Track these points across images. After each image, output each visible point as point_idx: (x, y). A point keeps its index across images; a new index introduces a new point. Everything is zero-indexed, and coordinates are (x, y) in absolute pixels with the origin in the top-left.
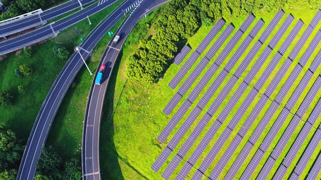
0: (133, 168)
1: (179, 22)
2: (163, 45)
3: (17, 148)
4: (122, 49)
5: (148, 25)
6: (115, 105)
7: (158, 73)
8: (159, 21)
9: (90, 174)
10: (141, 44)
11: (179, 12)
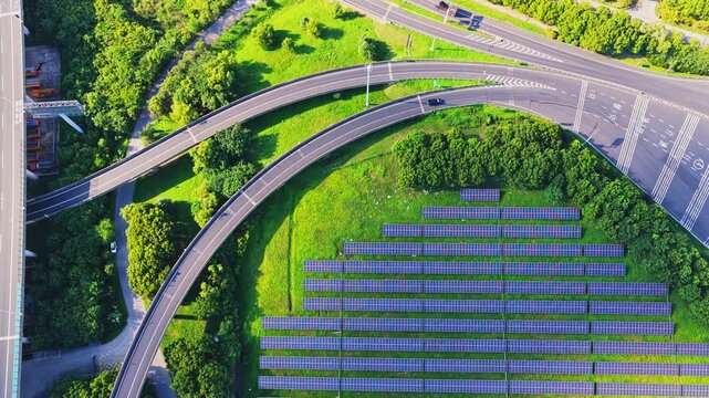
0: (290, 239)
1: (518, 156)
2: (468, 160)
3: (220, 97)
4: (427, 115)
5: (489, 120)
6: (349, 163)
7: (426, 182)
8: (500, 132)
9: (247, 196)
10: (450, 132)
11: (533, 146)
